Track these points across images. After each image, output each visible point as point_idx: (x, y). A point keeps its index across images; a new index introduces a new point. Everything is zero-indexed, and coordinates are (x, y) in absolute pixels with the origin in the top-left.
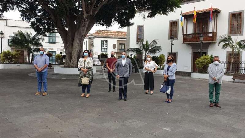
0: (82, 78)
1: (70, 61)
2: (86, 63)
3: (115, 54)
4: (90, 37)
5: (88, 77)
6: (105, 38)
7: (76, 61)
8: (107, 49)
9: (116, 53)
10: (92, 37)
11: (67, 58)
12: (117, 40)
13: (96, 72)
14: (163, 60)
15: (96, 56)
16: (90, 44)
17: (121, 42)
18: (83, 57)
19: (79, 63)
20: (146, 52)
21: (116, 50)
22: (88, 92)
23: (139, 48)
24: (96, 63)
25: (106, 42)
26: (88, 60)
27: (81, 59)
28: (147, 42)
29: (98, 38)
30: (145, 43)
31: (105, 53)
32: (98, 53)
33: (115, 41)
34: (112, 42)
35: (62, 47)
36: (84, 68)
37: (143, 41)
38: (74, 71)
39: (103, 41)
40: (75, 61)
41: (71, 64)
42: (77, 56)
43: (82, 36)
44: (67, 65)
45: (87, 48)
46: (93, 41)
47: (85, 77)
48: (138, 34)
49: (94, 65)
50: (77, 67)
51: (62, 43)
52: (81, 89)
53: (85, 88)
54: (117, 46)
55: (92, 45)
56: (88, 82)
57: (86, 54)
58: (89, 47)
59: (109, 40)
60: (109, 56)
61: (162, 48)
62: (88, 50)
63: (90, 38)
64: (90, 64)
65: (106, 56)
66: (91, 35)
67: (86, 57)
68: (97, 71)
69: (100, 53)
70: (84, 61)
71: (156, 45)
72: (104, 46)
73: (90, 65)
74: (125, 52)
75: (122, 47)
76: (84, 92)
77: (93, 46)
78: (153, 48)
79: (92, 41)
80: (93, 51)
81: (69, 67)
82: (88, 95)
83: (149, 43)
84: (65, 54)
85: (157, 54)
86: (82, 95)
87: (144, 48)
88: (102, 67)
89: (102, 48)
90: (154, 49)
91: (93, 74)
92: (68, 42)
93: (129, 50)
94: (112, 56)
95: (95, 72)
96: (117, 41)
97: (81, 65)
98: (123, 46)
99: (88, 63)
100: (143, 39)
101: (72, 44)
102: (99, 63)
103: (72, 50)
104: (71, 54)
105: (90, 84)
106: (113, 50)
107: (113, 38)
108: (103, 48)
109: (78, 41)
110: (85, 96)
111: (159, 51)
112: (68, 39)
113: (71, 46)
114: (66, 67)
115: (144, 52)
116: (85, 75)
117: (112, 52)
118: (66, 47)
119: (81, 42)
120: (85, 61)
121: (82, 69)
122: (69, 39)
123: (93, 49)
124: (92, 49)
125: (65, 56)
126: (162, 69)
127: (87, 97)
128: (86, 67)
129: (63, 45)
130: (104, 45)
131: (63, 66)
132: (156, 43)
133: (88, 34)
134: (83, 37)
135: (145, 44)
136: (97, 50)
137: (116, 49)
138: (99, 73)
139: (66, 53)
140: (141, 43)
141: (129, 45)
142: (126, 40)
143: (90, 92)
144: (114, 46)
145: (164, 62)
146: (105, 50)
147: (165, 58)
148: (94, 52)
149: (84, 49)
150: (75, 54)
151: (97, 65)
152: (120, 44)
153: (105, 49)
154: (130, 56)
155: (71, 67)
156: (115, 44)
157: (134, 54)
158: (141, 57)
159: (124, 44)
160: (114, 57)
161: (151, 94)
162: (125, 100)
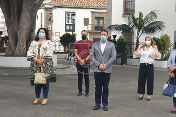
0: (35, 74)
1: (16, 45)
2: (41, 49)
3: (88, 34)
4: (46, 6)
5: (45, 73)
6: (72, 8)
7: (25, 46)
8: (74, 26)
9: (90, 33)
10: (51, 7)
11: (11, 41)
12: (92, 12)
14: (167, 45)
15: (56, 38)
16: (46, 18)
17: (97, 15)
18: (37, 39)
19: (30, 50)
20: (139, 32)
21: (89, 28)
22: (45, 96)
23: (127, 24)
24: (56, 49)
25: (74, 15)
26: (45, 44)
27: (34, 43)
28: (141, 14)
29: (59, 9)
30: (137, 16)
31: (71, 33)
32: (60, 33)
33: (87, 14)
34: (82, 15)
35: (2, 23)
36: (38, 58)
37: (134, 13)
38: (21, 62)
39: (67, 14)
40: (23, 46)
41: (17, 51)
42: (26, 37)
43: (35, 5)
44: (10, 53)
45: (42, 25)
46: (52, 14)
47: (40, 71)
48: (126, 2)
49: (54, 52)
50: (25, 55)
51: (2, 17)
52: (32, 91)
53: (41, 89)
54: (90, 22)
55: (50, 20)
56: (45, 80)
57: (42, 34)
58: (46, 23)
59: (77, 11)
60: (79, 38)
61: (164, 24)
62: (43, 27)
63: (46, 9)
64: (48, 50)
65: (73, 38)
66: (49, 4)
67: (42, 39)
68: (58, 62)
69: (63, 33)
70: (38, 46)
71: (155, 20)
72: (70, 22)
73: (47, 53)
75: (99, 23)
76: (38, 96)
77: (52, 21)
78: (151, 24)
79: (50, 14)
80: (52, 30)
81: (13, 55)
82: (45, 101)
83: (144, 17)
84: (6, 34)
85: (158, 35)
86: (36, 102)
87: (136, 24)
88: (66, 56)
89: (66, 25)
90: (152, 26)
92: (12, 16)
93: (110, 27)
94: (84, 37)
95: (55, 64)
96: (91, 14)
97: (34, 53)
98: (101, 21)
99: (45, 49)
100: (134, 10)
101: (19, 18)
102: (62, 49)
103: (18, 29)
104: (16, 34)
105: (48, 83)
106: (85, 28)
107: (84, 8)
108: (68, 25)
109: (28, 14)
110: (39, 103)
111: (160, 29)
112: (12, 10)
114: (9, 56)
115: (135, 30)
116: (40, 68)
117: (84, 31)
118: (8, 23)
119: (34, 15)
120: (40, 46)
121: (36, 59)
122: (14, 10)
123: (52, 27)
124: (50, 26)
125: (6, 38)
126: (166, 59)
127: (43, 105)
128: (41, 55)
129: (4, 20)
130: (70, 20)
131: (5, 54)
132: (156, 16)
133: (44, 2)
134: (36, 7)
135: (137, 19)
136: (59, 28)
137: (90, 26)
138: (61, 66)
139: (8, 34)
140: (131, 16)
141: (110, 20)
142: (105, 11)
143: (48, 97)
144: (86, 21)
145: (168, 47)
146: (71, 28)
147: (169, 41)
148: (54, 31)
149: (38, 27)
150: (22, 36)
151: (58, 53)
152: (96, 18)
153: (72, 27)
154: (112, 38)
155: (17, 56)
156: (88, 19)
157: (119, 35)
158: (131, 39)
159: (103, 18)
160: (86, 40)
161: (148, 100)
162: (104, 109)
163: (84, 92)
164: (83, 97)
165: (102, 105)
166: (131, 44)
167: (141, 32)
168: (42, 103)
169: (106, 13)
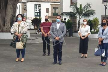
0: (16, 43)
1: (4, 25)
2: (20, 27)
3: (49, 18)
4: (23, 1)
5: (23, 42)
6: (39, 2)
7: (10, 26)
8: (40, 13)
10: (26, 1)
12: (51, 4)
13: (30, 36)
14: (97, 24)
15: (29, 21)
16: (23, 8)
17: (54, 6)
20: (80, 16)
21: (49, 14)
22: (23, 57)
23: (73, 12)
24: (29, 28)
25: (40, 6)
26: (22, 24)
28: (81, 5)
29: (31, 2)
30: (78, 6)
31: (38, 17)
32: (31, 17)
34: (45, 6)
36: (18, 33)
39: (36, 5)
40: (9, 26)
41: (5, 29)
42: (10, 20)
46: (26, 6)
47: (19, 41)
49: (28, 30)
50: (10, 32)
54: (50, 10)
55: (25, 9)
56: (23, 46)
58: (23, 12)
59: (42, 4)
60: (43, 20)
61: (95, 11)
63: (23, 3)
65: (40, 20)
69: (33, 17)
70: (18, 26)
71: (90, 9)
72: (38, 10)
73: (24, 30)
74: (59, 16)
75: (55, 11)
76: (18, 56)
77: (27, 10)
79: (25, 6)
80: (26, 16)
81: (2, 31)
82: (23, 60)
83: (83, 7)
85: (91, 18)
86: (17, 60)
87: (78, 12)
88: (35, 32)
89: (35, 12)
90: (88, 12)
91: (27, 38)
94: (46, 20)
97: (15, 30)
98: (57, 10)
99: (22, 28)
100: (77, 3)
102: (33, 27)
103: (6, 15)
104: (4, 18)
106: (47, 14)
107: (46, 2)
108: (36, 12)
109: (11, 6)
111: (93, 14)
113: (4, 11)
115: (78, 15)
116: (20, 39)
117: (46, 16)
119: (15, 6)
120: (19, 25)
121: (16, 34)
122: (2, 3)
123: (26, 14)
124: (25, 13)
127: (22, 62)
128: (20, 31)
132: (90, 6)
134: (17, 1)
135: (79, 8)
136: (31, 14)
137: (50, 13)
138: (33, 38)
140: (75, 6)
142: (59, 4)
144: (47, 10)
146: (38, 15)
148: (28, 16)
149: (18, 13)
150: (8, 19)
151: (30, 30)
152: (54, 8)
153: (38, 13)
154: (64, 20)
155: (5, 32)
156: (49, 8)
157: (68, 18)
158: (75, 21)
159: (58, 8)
160: (48, 22)
161: (86, 58)
162: (59, 64)
163: (47, 54)
164: (46, 56)
165: (58, 61)
166: (75, 24)
167: (81, 16)
168: (21, 61)
169: (59, 5)
